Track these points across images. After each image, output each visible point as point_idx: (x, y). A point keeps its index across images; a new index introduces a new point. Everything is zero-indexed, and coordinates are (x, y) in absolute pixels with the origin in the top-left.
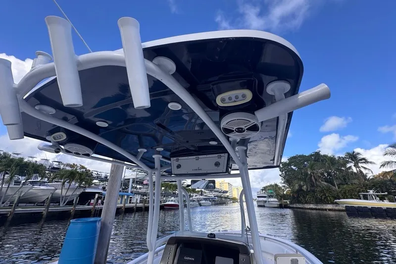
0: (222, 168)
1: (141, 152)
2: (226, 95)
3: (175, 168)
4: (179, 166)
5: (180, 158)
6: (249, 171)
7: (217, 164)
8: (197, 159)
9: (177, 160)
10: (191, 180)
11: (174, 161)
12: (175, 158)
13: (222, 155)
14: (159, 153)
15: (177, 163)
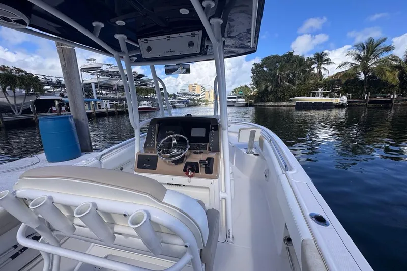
0: (196, 49)
1: (97, 26)
3: (145, 51)
4: (149, 49)
5: (148, 39)
6: (225, 60)
7: (191, 44)
8: (169, 39)
9: (146, 42)
10: (164, 65)
11: (142, 44)
12: (143, 39)
13: (196, 32)
14: (121, 30)
15: (146, 45)
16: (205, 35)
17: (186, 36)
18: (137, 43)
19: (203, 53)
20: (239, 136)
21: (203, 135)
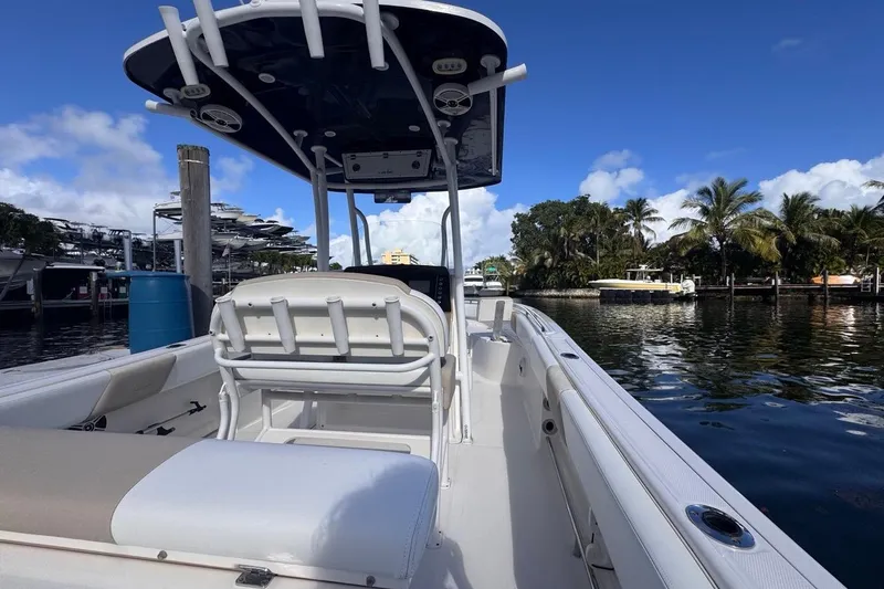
0: (423, 171)
1: (300, 135)
2: (442, 62)
3: (351, 168)
4: (356, 168)
5: (358, 154)
6: (459, 192)
7: (416, 165)
8: (386, 156)
9: (353, 158)
11: (346, 161)
12: (349, 155)
13: (424, 151)
14: (325, 142)
15: (354, 163)
16: (435, 157)
17: (410, 155)
18: (341, 162)
19: (433, 179)
20: (478, 308)
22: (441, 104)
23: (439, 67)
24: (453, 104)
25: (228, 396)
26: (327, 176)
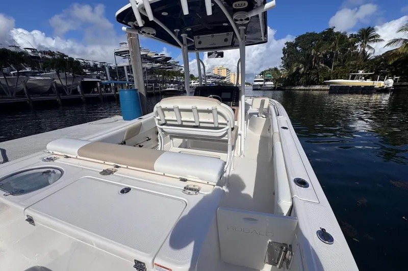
0: (229, 43)
1: (176, 31)
2: (237, 3)
3: (197, 43)
4: (200, 43)
5: (200, 36)
6: (246, 47)
7: (226, 40)
8: (213, 36)
9: (199, 38)
10: (207, 52)
11: (196, 40)
12: (197, 37)
13: (230, 33)
14: (187, 32)
15: (198, 40)
16: (234, 35)
17: (223, 35)
18: (193, 39)
19: (233, 45)
20: (252, 103)
21: (229, 97)
22: (237, 20)
23: (236, 5)
24: (241, 20)
25: (160, 137)
26: (188, 47)
